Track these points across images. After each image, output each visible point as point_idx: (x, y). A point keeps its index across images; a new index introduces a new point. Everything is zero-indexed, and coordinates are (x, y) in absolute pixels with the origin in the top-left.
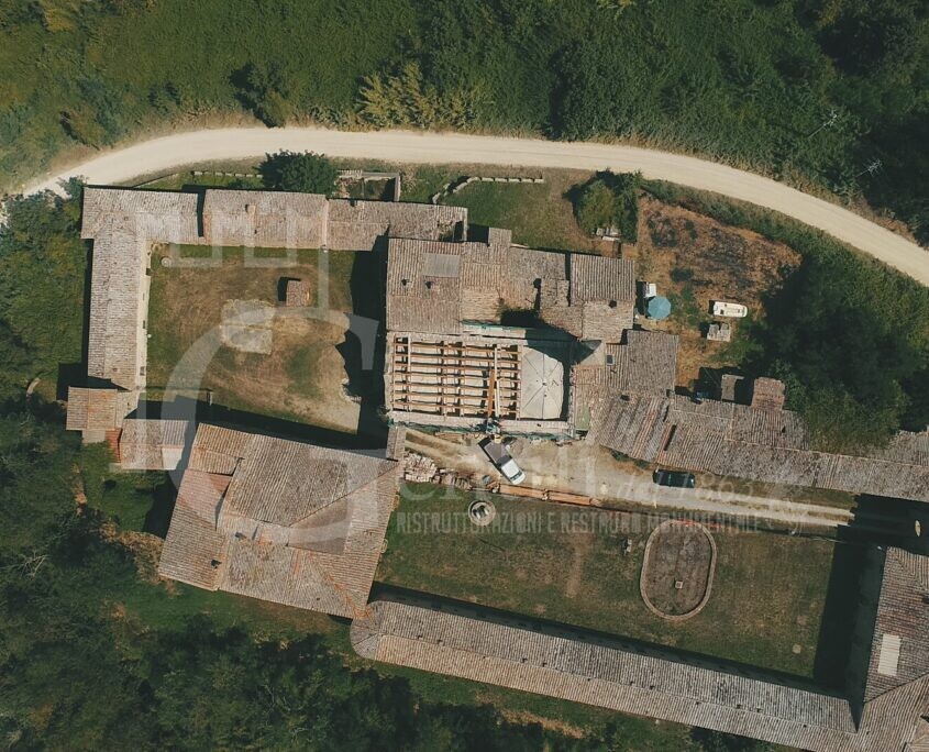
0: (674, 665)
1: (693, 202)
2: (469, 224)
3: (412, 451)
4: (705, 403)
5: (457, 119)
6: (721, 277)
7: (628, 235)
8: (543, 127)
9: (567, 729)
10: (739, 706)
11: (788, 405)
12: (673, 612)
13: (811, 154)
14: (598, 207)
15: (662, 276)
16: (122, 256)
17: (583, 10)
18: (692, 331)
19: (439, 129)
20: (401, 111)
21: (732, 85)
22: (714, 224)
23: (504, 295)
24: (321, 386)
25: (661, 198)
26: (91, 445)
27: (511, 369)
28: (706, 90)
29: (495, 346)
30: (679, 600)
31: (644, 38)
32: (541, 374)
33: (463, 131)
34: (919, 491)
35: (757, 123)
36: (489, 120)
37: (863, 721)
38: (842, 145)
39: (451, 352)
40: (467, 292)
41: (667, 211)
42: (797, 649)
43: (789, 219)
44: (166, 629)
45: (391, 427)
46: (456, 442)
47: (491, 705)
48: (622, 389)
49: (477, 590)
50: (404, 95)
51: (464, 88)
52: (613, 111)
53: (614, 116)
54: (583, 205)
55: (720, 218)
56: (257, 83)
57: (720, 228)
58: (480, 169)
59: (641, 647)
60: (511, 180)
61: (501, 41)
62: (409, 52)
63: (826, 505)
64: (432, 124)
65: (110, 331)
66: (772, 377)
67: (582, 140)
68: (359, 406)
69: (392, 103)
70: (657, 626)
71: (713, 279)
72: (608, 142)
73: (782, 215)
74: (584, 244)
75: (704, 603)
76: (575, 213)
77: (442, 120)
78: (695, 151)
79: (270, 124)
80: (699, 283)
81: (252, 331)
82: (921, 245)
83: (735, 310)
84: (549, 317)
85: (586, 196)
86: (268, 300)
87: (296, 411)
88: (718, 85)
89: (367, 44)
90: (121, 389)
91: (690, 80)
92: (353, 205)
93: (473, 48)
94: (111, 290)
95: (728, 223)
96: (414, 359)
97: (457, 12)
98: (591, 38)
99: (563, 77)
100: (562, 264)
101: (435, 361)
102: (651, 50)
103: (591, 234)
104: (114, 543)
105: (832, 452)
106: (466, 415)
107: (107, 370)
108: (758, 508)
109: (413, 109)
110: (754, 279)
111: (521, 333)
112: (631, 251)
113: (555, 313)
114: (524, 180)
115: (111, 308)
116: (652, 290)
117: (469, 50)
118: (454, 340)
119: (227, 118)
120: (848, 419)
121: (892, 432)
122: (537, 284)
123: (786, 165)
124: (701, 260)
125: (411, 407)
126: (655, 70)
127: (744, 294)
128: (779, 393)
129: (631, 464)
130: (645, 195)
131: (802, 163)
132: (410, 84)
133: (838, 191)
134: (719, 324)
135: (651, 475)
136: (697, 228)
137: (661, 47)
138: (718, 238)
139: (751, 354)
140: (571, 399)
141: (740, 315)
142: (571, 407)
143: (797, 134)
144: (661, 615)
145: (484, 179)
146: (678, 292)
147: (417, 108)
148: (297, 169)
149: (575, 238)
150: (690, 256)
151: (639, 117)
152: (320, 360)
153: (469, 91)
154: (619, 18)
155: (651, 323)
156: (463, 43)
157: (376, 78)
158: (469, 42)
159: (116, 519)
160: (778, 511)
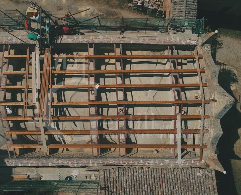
106: (85, 47)
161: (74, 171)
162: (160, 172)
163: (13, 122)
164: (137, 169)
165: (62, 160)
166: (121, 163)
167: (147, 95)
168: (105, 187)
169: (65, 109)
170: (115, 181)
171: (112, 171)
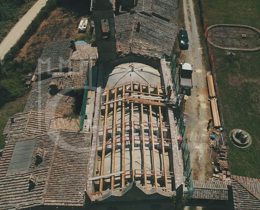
6: (65, 31)
22: (35, 36)
23: (61, 115)
32: (125, 73)
41: (22, 54)
57: (37, 33)
110: (68, 20)
135: (183, 51)
138: (43, 34)
141: (87, 21)
160: (189, 7)
161: (90, 121)
162: (84, 168)
163: (122, 90)
164: (88, 153)
165: (98, 112)
166: (93, 143)
167: (138, 158)
168: (79, 133)
169: (129, 113)
170: (82, 139)
171: (89, 138)
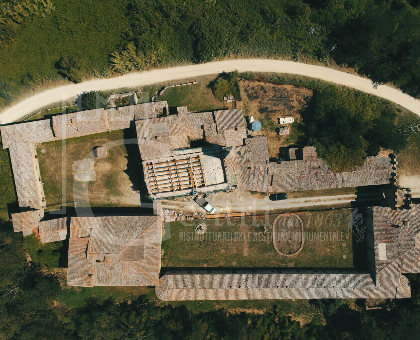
0: (294, 275)
1: (262, 78)
2: (169, 107)
3: (166, 209)
4: (283, 162)
5: (154, 63)
6: (281, 107)
7: (238, 98)
8: (192, 59)
9: (256, 311)
10: (324, 287)
11: (319, 156)
12: (290, 253)
13: (308, 47)
14: (223, 89)
15: (255, 112)
16: (23, 152)
17: (199, 5)
18: (273, 133)
19: (148, 69)
20: (130, 65)
21: (269, 25)
22: (273, 86)
23: (189, 135)
24: (121, 189)
25: (248, 79)
26: (28, 236)
27: (199, 166)
28: (258, 28)
29: (190, 157)
30: (292, 247)
31: (227, 12)
32: (212, 165)
33: (158, 68)
34: (381, 180)
35: (282, 39)
36: (168, 61)
37: (377, 281)
38: (320, 40)
39: (172, 164)
40: (173, 137)
41: (252, 84)
42: (345, 257)
43: (304, 77)
44: (78, 307)
45: (153, 201)
46: (184, 201)
47: (223, 309)
48: (247, 164)
49: (206, 262)
50: (130, 58)
51: (155, 50)
52: (220, 46)
53: (221, 48)
54: (216, 89)
55: (274, 83)
56: (65, 66)
57: (276, 87)
58: (169, 83)
59: (279, 270)
60: (183, 85)
61: (167, 26)
62: (128, 38)
63: (344, 194)
64: (145, 68)
65: (24, 186)
66: (310, 146)
67: (210, 61)
68: (139, 195)
69: (125, 63)
70: (284, 260)
71: (277, 109)
72: (221, 60)
73: (300, 76)
74: (220, 105)
75: (302, 247)
76: (213, 93)
77: (148, 65)
78: (258, 56)
79: (76, 82)
80: (271, 112)
81: (87, 172)
82: (361, 76)
83: (289, 120)
84: (211, 140)
85: (216, 85)
86: (91, 158)
87: (113, 203)
88: (263, 25)
89: (110, 38)
90: (34, 210)
91: (251, 26)
92: (117, 110)
93: (155, 32)
94: (21, 168)
95: (278, 84)
96: (157, 171)
97: (145, 17)
98: (205, 17)
99: (196, 36)
100: (211, 116)
101: (166, 169)
102: (231, 16)
103: (222, 100)
104: (48, 275)
105: (341, 172)
106: (184, 189)
107: (27, 203)
108: (316, 202)
109: (135, 63)
110: (294, 105)
111: (200, 149)
112: (240, 104)
113: (213, 138)
114: (189, 84)
115: (23, 176)
116: (252, 119)
117: (154, 33)
118: (172, 159)
119: (57, 83)
120: (345, 157)
121: (364, 158)
122: (202, 127)
123: (298, 54)
124: (270, 102)
125: (160, 191)
126: (235, 25)
127: (291, 113)
128: (314, 152)
129: (259, 194)
130: (241, 79)
131: (305, 52)
132: (131, 52)
133: (322, 61)
134: (283, 127)
135: (268, 197)
136: (266, 89)
137: (236, 14)
138: (276, 91)
139: (300, 137)
140: (226, 173)
141: (291, 122)
142: (227, 177)
143: (300, 40)
144: (285, 255)
145: (172, 87)
146: (263, 118)
147: (136, 62)
148: (89, 100)
149: (216, 104)
150: (266, 101)
151: (232, 47)
152: (118, 178)
153: (157, 50)
154: (215, 5)
155: (255, 133)
156: (151, 30)
157: (117, 53)
158: (153, 29)
159: (46, 265)
160: (325, 201)
167: (165, 178)
